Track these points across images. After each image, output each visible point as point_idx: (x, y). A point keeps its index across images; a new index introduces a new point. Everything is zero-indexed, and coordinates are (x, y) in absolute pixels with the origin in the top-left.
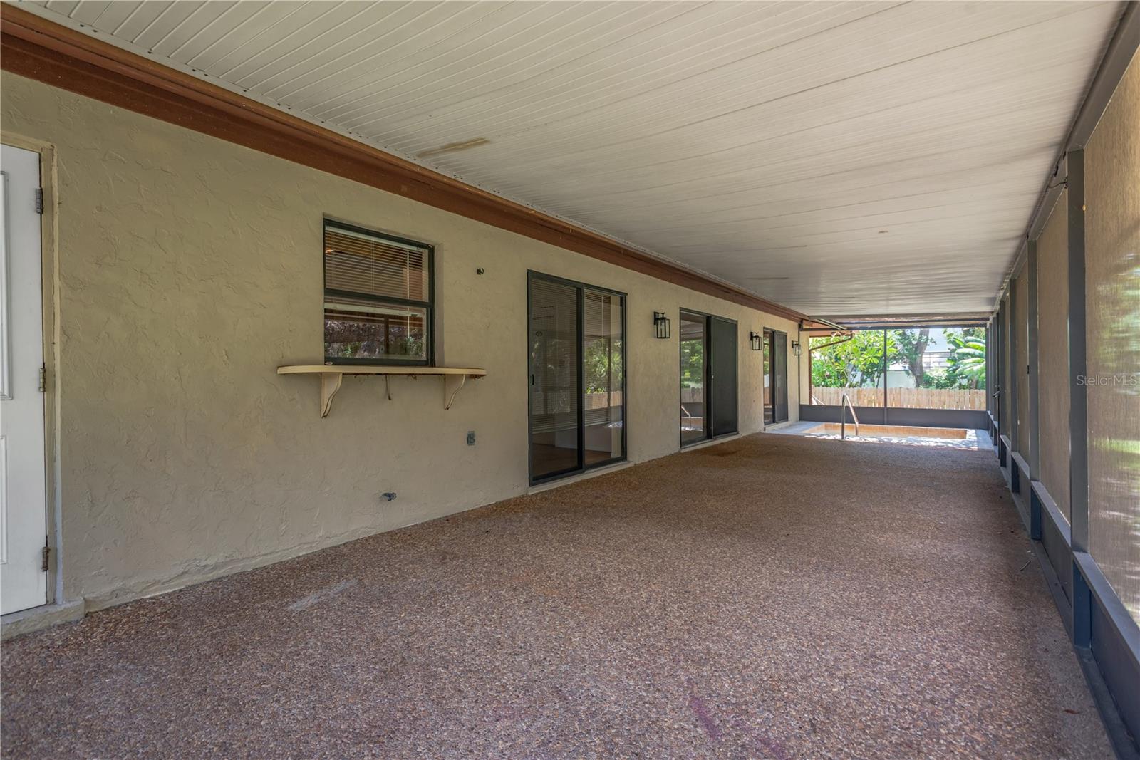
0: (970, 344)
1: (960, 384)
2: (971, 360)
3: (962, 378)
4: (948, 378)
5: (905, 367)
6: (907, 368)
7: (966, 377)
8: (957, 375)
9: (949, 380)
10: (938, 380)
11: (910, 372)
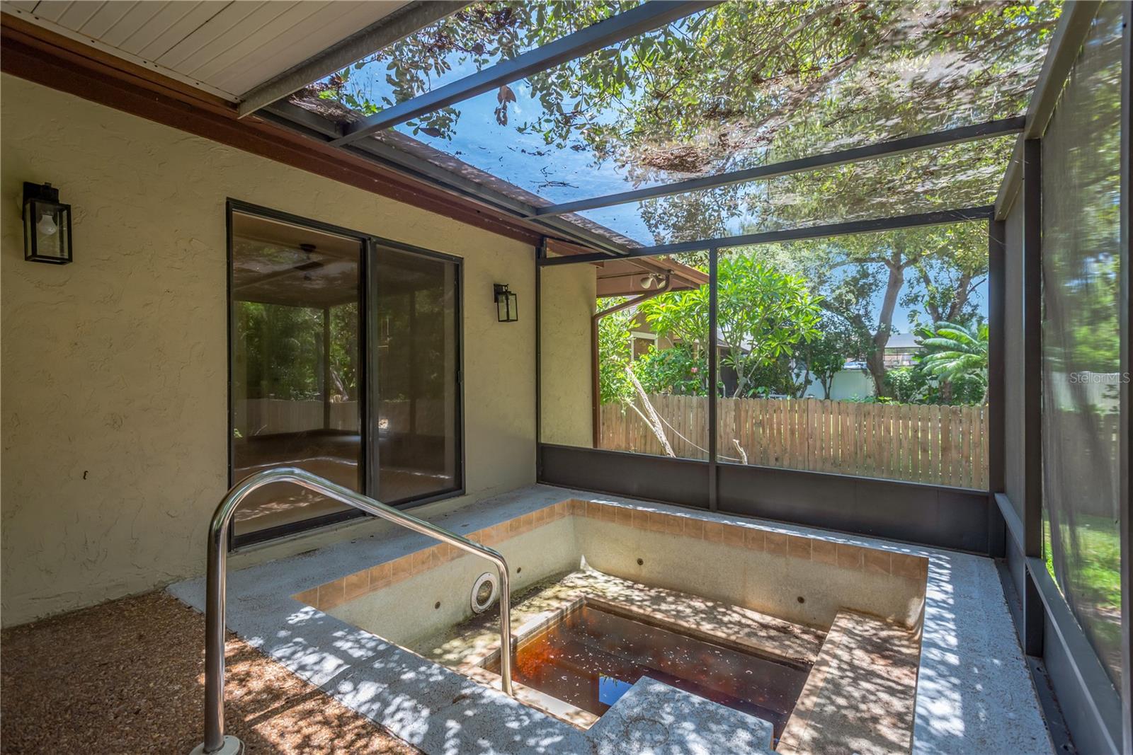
0: (943, 331)
1: (930, 386)
2: (943, 354)
3: (932, 379)
4: (913, 379)
5: (862, 365)
6: (864, 367)
7: (936, 379)
8: (925, 375)
9: (916, 381)
10: (901, 381)
11: (869, 371)
